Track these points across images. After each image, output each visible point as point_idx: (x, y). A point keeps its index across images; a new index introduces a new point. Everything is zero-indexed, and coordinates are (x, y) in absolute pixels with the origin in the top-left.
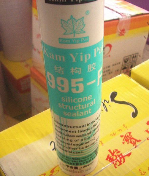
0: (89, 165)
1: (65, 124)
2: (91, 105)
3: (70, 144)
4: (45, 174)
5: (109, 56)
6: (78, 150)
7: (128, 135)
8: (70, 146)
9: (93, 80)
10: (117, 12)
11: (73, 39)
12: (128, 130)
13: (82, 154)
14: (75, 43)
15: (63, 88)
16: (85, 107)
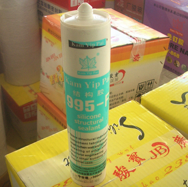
0: (98, 175)
1: (79, 137)
2: (100, 122)
3: (82, 155)
4: (59, 185)
5: (123, 82)
6: (89, 160)
7: (133, 155)
8: (82, 157)
9: (101, 102)
10: (131, 37)
11: (88, 72)
12: (134, 150)
13: (92, 164)
14: (89, 75)
15: (79, 108)
16: (96, 123)
